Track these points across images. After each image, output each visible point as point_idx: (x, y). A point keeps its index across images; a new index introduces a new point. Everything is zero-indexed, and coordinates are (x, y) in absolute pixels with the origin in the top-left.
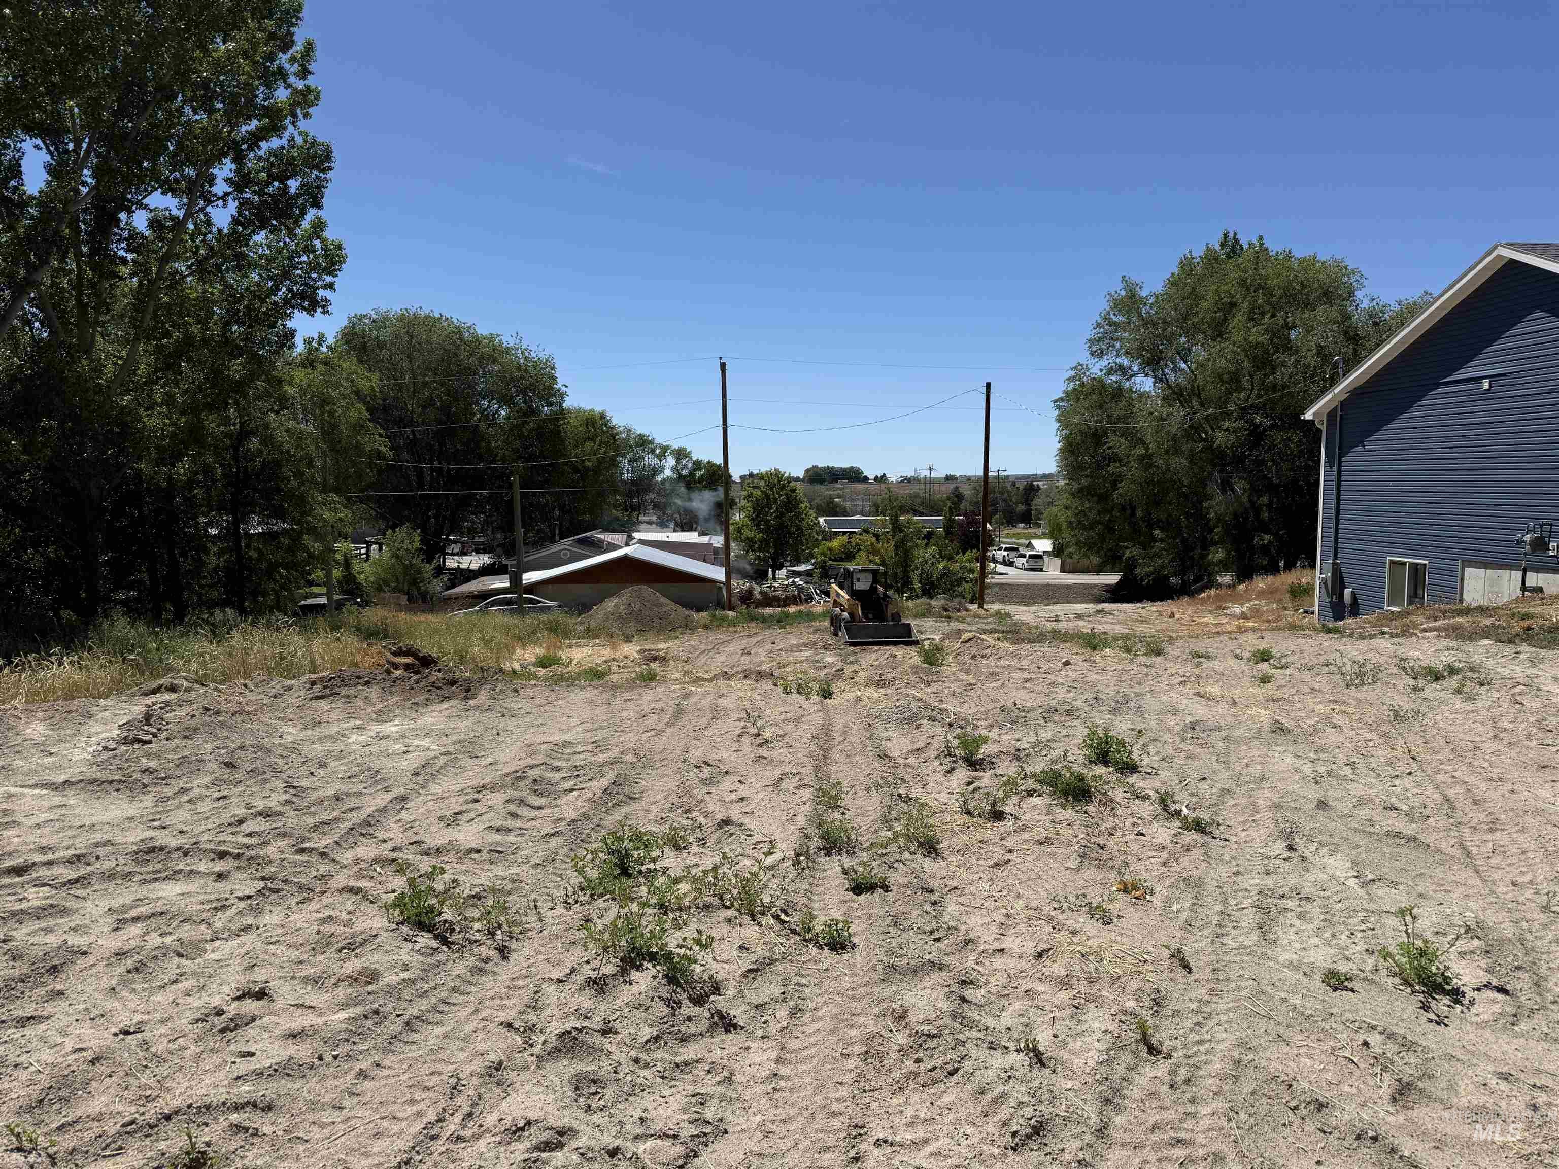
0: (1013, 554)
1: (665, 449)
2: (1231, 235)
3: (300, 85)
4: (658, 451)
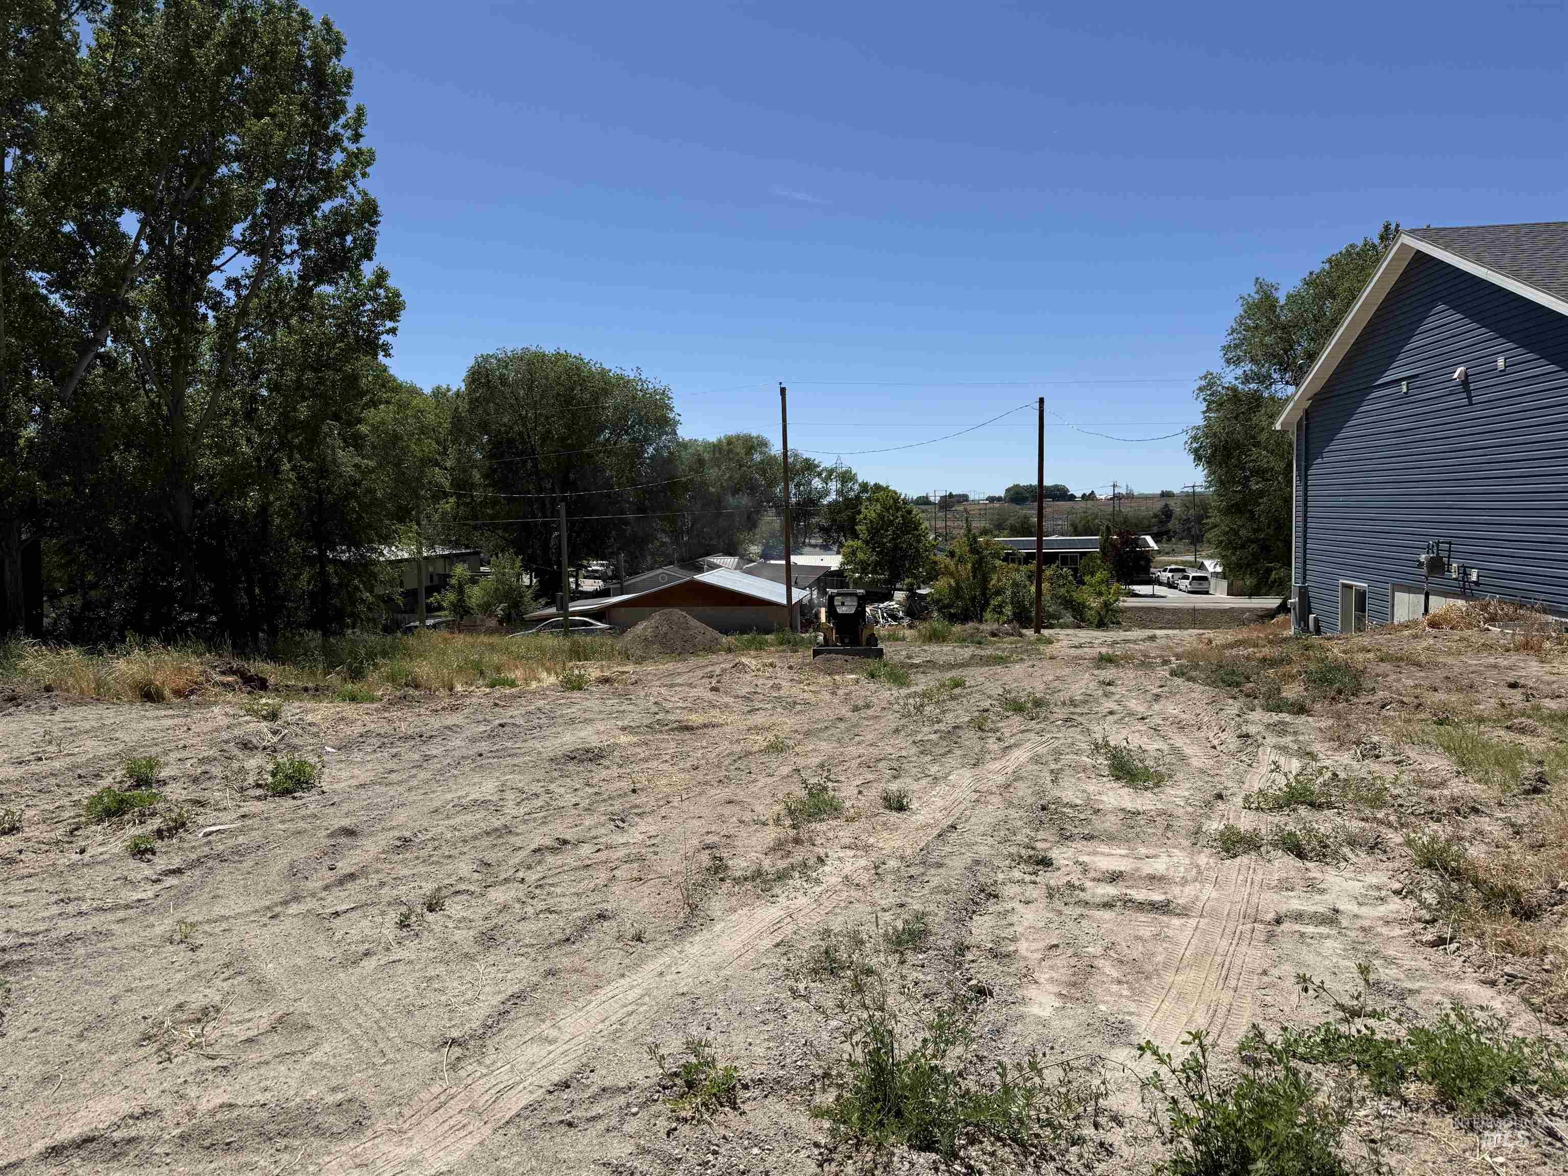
0: (1178, 575)
1: (830, 472)
3: (352, 147)
4: (823, 475)
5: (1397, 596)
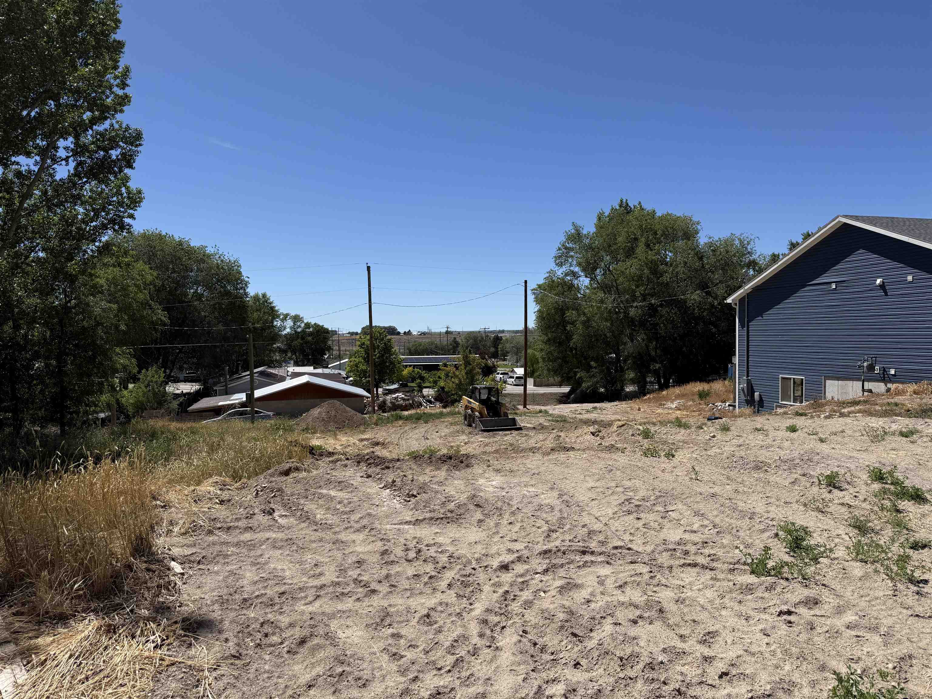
0: (506, 376)
1: (286, 316)
2: (624, 201)
3: (120, 92)
4: (281, 317)
5: (828, 382)
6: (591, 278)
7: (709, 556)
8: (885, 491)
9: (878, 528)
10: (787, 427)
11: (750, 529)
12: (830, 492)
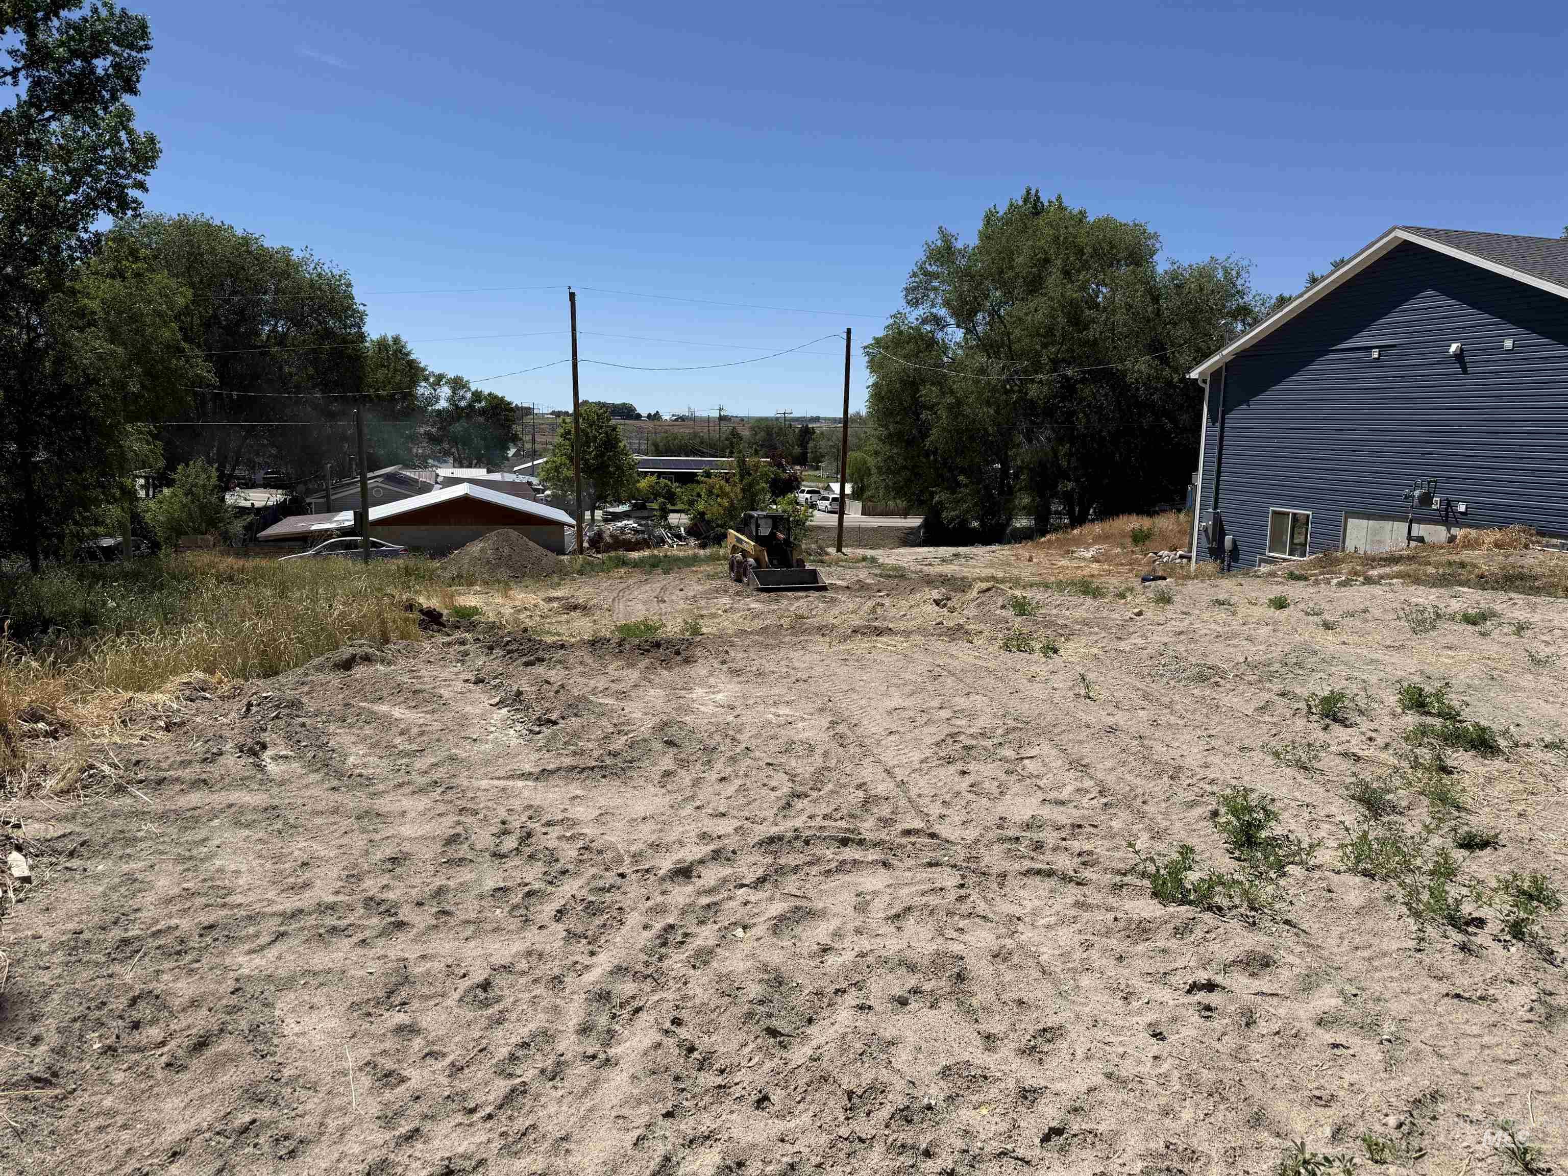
0: (815, 497)
1: (440, 378)
2: (1033, 192)
4: (431, 380)
5: (1351, 521)
6: (967, 329)
7: (1079, 855)
8: (1423, 731)
9: (1404, 803)
10: (1270, 600)
11: (1168, 799)
12: (1326, 728)
